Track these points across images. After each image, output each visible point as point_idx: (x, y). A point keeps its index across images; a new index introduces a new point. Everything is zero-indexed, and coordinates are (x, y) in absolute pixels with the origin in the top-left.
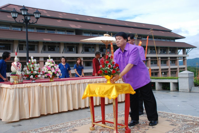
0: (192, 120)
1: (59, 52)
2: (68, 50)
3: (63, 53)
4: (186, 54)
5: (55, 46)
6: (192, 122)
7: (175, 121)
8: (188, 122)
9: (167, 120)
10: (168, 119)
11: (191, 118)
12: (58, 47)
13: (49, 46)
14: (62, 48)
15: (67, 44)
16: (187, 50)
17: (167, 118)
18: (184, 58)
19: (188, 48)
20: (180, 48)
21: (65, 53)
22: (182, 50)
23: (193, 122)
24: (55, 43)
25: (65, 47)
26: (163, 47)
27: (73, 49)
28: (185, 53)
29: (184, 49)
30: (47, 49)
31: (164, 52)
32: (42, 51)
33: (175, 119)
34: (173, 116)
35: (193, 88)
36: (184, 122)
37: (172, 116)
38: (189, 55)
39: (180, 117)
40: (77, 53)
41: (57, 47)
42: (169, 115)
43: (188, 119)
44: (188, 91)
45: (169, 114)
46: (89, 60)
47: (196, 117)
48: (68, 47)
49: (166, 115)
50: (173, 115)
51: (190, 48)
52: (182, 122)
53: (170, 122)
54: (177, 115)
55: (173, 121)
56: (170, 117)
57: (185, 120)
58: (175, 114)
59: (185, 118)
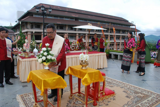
0: (140, 91)
1: (65, 30)
2: (70, 29)
3: (67, 30)
5: (63, 27)
6: (140, 95)
7: (129, 92)
8: (138, 95)
9: (124, 91)
10: (125, 90)
13: (60, 26)
14: (67, 28)
15: (70, 25)
17: (124, 88)
24: (63, 25)
25: (69, 27)
26: (123, 30)
28: (135, 34)
29: (134, 32)
30: (59, 28)
31: (124, 33)
33: (129, 90)
34: (128, 87)
36: (135, 94)
37: (127, 86)
41: (64, 27)
43: (138, 91)
45: (125, 84)
48: (70, 27)
49: (123, 85)
53: (126, 93)
54: (131, 86)
55: (128, 93)
56: (126, 88)
57: (135, 91)
58: (129, 84)
59: (136, 90)
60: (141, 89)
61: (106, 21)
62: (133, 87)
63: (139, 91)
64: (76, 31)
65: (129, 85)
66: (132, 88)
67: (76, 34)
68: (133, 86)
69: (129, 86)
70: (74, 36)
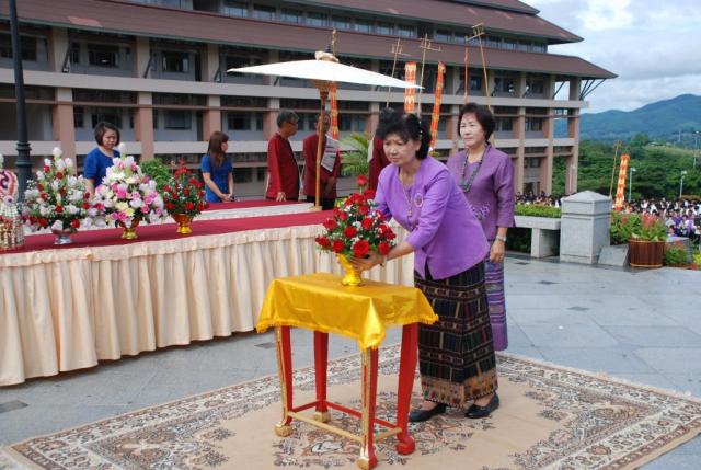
0: (607, 392)
1: (132, 73)
2: (165, 65)
3: (145, 76)
4: (581, 99)
5: (117, 49)
6: (607, 405)
7: (554, 396)
8: (597, 405)
9: (530, 394)
10: (533, 390)
11: (604, 383)
12: (128, 51)
13: (90, 47)
14: (143, 59)
15: (163, 42)
16: (583, 83)
17: (527, 383)
18: (571, 111)
19: (588, 78)
20: (562, 78)
21: (153, 77)
22: (567, 84)
23: (612, 401)
24: (115, 37)
25: (153, 54)
26: (505, 72)
27: (185, 62)
28: (578, 96)
29: (574, 81)
30: (84, 58)
31: (507, 89)
32: (65, 66)
33: (555, 388)
34: (547, 376)
35: (604, 250)
36: (585, 405)
37: (542, 373)
38: (588, 102)
39: (569, 381)
40: (198, 78)
41: (123, 52)
42: (533, 368)
43: (596, 390)
44: (589, 261)
45: (534, 365)
46: (241, 106)
47: (620, 382)
49: (523, 371)
50: (546, 371)
51: (594, 79)
52: (576, 403)
53: (538, 401)
54: (560, 371)
55: (549, 399)
56: (537, 381)
57: (585, 392)
58: (552, 365)
59: (586, 387)
60: (613, 384)
61: (393, 12)
62: (570, 377)
63: (604, 391)
64: (207, 81)
65: (553, 369)
66: (569, 380)
67: (203, 99)
68: (573, 374)
69: (552, 372)
70: (189, 111)
